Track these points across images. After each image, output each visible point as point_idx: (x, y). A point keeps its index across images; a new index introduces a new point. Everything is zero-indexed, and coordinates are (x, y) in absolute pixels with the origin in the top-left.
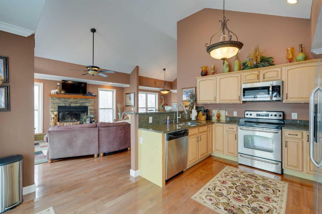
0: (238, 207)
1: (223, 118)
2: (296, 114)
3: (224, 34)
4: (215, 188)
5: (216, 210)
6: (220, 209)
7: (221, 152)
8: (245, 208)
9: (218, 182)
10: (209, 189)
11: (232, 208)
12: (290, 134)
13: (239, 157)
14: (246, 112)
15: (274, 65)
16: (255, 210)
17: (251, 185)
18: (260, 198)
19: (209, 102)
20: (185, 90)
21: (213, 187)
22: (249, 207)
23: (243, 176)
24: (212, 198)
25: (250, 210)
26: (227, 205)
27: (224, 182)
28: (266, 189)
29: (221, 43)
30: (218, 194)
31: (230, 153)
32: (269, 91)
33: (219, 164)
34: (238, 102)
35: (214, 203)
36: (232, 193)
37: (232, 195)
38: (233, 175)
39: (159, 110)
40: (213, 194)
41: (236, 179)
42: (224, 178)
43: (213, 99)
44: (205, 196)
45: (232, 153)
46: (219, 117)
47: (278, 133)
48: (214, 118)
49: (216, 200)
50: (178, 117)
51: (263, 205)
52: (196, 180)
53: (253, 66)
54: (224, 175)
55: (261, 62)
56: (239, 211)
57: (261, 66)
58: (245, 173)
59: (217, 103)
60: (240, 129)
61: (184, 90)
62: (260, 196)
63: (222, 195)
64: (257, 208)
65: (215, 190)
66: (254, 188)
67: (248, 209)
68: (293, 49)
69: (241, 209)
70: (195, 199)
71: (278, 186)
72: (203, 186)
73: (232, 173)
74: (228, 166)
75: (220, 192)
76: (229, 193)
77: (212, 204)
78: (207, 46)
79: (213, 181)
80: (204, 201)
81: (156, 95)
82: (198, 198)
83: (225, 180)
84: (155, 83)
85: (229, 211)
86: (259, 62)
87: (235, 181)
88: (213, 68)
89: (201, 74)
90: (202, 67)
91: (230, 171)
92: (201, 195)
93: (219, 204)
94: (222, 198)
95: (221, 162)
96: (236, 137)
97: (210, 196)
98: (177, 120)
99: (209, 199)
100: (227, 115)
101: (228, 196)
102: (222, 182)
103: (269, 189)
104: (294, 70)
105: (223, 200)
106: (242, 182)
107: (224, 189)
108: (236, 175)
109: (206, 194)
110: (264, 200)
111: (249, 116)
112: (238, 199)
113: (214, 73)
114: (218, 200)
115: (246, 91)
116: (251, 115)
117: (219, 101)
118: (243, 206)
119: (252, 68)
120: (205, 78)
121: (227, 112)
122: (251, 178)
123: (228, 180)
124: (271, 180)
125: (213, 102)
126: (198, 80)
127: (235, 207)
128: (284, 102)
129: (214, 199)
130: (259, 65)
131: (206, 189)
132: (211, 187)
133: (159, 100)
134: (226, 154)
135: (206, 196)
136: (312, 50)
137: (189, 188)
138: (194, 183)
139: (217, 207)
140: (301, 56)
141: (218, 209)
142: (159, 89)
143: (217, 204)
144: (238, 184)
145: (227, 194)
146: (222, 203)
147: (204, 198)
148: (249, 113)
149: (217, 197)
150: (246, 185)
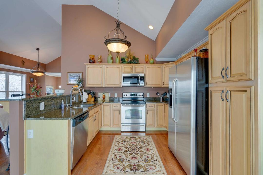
0: (137, 164)
1: (107, 99)
2: (149, 94)
3: (118, 33)
4: (116, 157)
5: (126, 174)
6: (128, 171)
7: (108, 126)
8: (141, 162)
9: (116, 151)
10: (112, 160)
11: (134, 166)
12: (149, 106)
13: (122, 126)
14: (124, 94)
15: (139, 63)
16: (146, 160)
17: (136, 145)
18: (144, 151)
19: (96, 86)
20: (72, 74)
21: (114, 157)
22: (143, 160)
23: (128, 140)
24: (118, 166)
25: (144, 162)
26: (130, 166)
27: (120, 149)
28: (144, 144)
29: (119, 40)
30: (121, 160)
31: (115, 125)
32: (138, 79)
33: (109, 136)
34: (119, 86)
35: (122, 169)
36: (129, 155)
37: (129, 157)
38: (122, 141)
39: (27, 94)
40: (117, 163)
41: (125, 144)
42: (117, 145)
43: (100, 83)
44: (112, 167)
45: (116, 125)
46: (104, 98)
47: (144, 106)
48: (100, 100)
49: (122, 166)
50: (71, 101)
51: (148, 155)
52: (99, 156)
53: (128, 62)
54: (116, 143)
55: (133, 60)
56: (139, 166)
57: (134, 62)
58: (128, 138)
59: (104, 87)
60: (123, 106)
61: (69, 74)
62: (144, 149)
63: (123, 160)
64: (146, 158)
65: (117, 158)
66: (138, 146)
67: (143, 162)
68: (148, 55)
69: (139, 164)
70: (107, 174)
71: (148, 139)
72: (107, 159)
73: (121, 140)
74: (116, 136)
75: (121, 158)
76: (127, 156)
77: (121, 171)
78: (107, 38)
79: (112, 152)
80: (114, 172)
81: (22, 76)
82: (108, 172)
83: (119, 147)
84: (24, 62)
85: (134, 170)
86: (132, 60)
87: (125, 145)
88: (100, 57)
89: (89, 61)
90: (90, 56)
91: (119, 139)
92: (109, 168)
93: (125, 168)
94: (125, 162)
95: (110, 134)
96: (120, 113)
97: (116, 165)
98: (71, 103)
99: (117, 168)
100: (110, 96)
101: (128, 159)
102: (118, 149)
103: (145, 143)
104: (150, 68)
105: (126, 164)
106: (130, 144)
107: (122, 154)
108: (124, 140)
109: (112, 165)
110: (147, 152)
111: (125, 97)
112: (134, 158)
113: (100, 62)
114: (123, 165)
115: (125, 79)
116: (126, 95)
117: (105, 86)
118: (139, 161)
119: (128, 63)
120: (92, 65)
121: (110, 94)
122: (133, 139)
123: (121, 146)
124: (143, 137)
125: (100, 86)
126: (87, 66)
127: (135, 164)
128: (145, 87)
129: (120, 166)
130: (132, 62)
131: (110, 161)
132: (113, 157)
133: (27, 82)
134: (112, 127)
135: (114, 167)
136: (156, 59)
137: (95, 167)
138: (98, 160)
139: (125, 172)
140: (152, 61)
141: (127, 173)
142: (30, 70)
143: (124, 169)
144: (129, 147)
145: (126, 158)
146: (126, 166)
147: (113, 169)
148: (125, 94)
149: (121, 163)
150: (133, 146)
